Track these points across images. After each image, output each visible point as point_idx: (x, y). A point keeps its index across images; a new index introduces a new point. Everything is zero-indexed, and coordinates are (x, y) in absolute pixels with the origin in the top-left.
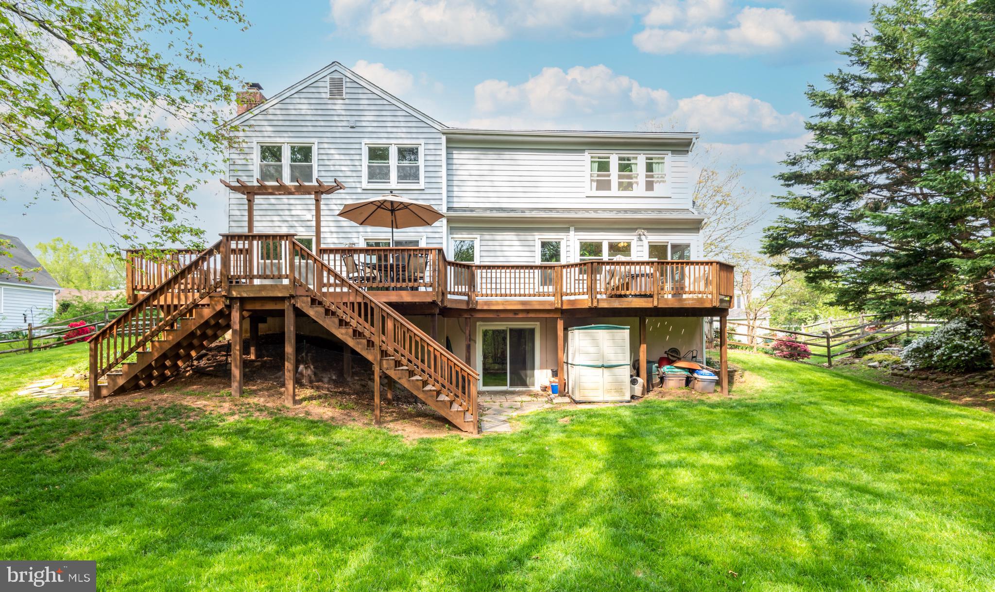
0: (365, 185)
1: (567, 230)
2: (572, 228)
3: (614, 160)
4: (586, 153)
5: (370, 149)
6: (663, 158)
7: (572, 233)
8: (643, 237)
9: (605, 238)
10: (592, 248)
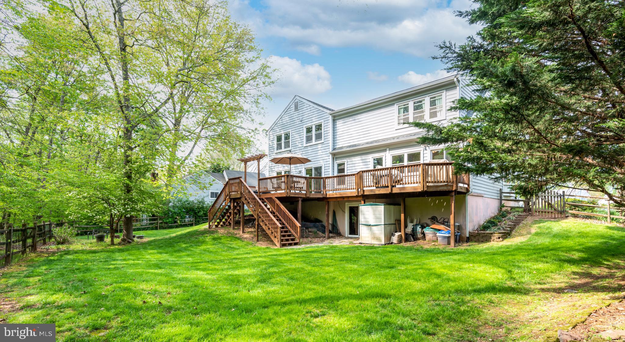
0: (305, 145)
1: (385, 150)
2: (388, 149)
3: (411, 104)
4: (395, 105)
5: (307, 129)
6: (441, 95)
7: (388, 152)
8: (427, 148)
9: (405, 152)
10: (400, 159)
